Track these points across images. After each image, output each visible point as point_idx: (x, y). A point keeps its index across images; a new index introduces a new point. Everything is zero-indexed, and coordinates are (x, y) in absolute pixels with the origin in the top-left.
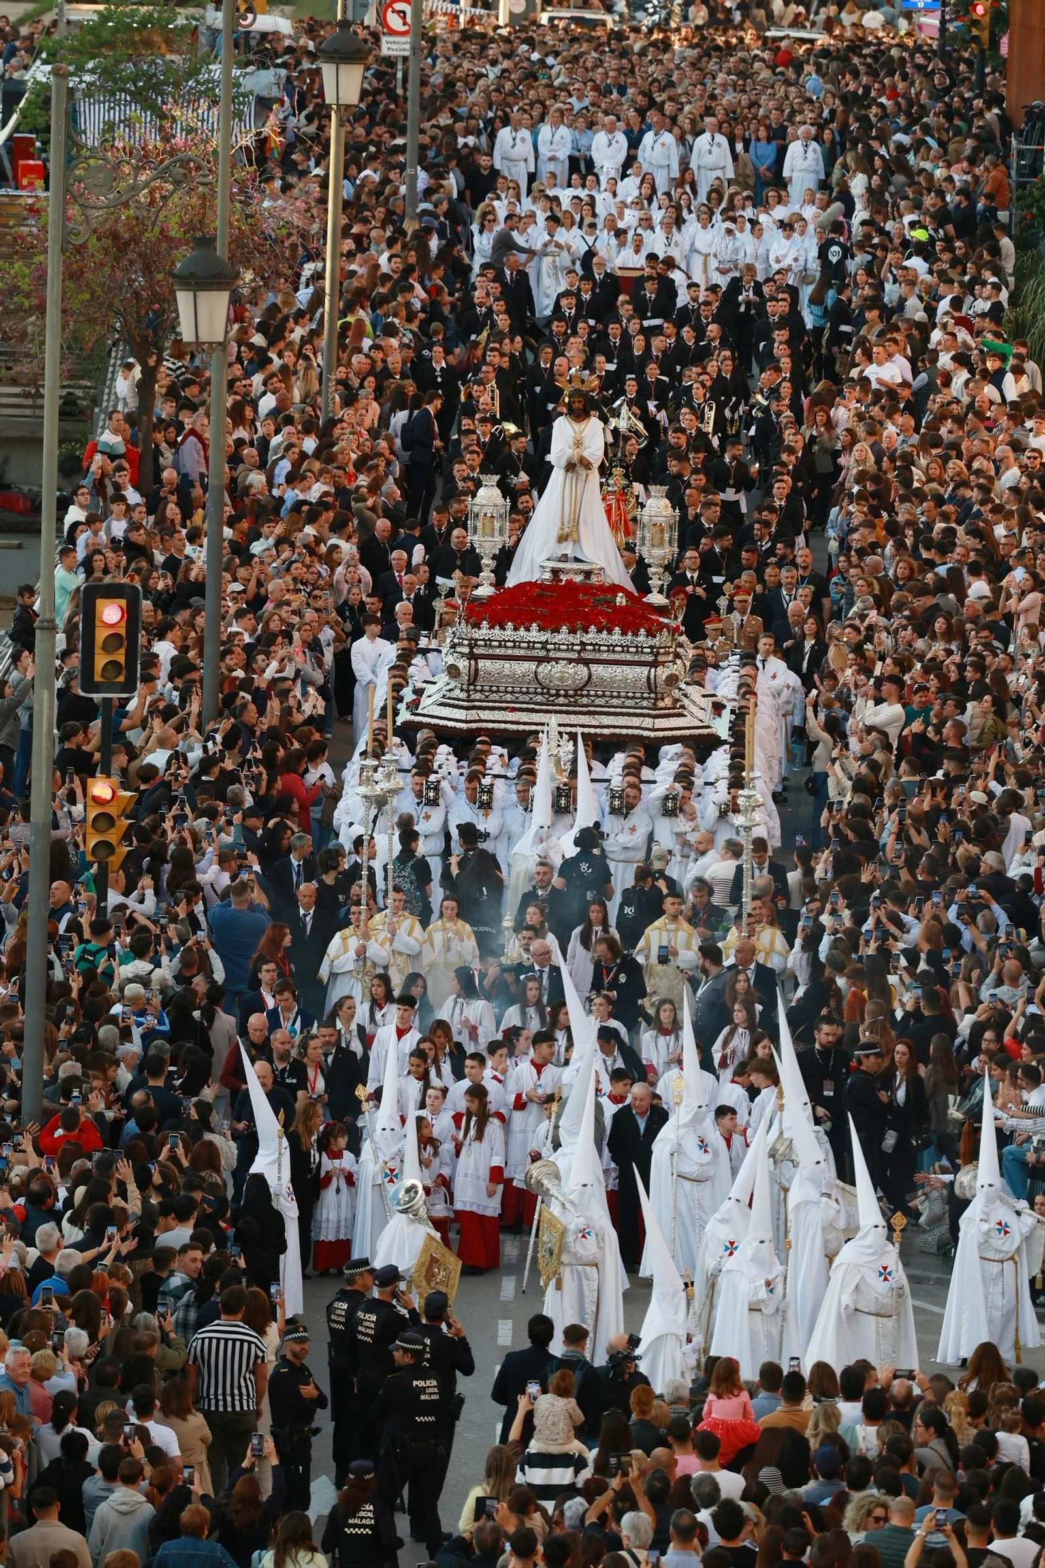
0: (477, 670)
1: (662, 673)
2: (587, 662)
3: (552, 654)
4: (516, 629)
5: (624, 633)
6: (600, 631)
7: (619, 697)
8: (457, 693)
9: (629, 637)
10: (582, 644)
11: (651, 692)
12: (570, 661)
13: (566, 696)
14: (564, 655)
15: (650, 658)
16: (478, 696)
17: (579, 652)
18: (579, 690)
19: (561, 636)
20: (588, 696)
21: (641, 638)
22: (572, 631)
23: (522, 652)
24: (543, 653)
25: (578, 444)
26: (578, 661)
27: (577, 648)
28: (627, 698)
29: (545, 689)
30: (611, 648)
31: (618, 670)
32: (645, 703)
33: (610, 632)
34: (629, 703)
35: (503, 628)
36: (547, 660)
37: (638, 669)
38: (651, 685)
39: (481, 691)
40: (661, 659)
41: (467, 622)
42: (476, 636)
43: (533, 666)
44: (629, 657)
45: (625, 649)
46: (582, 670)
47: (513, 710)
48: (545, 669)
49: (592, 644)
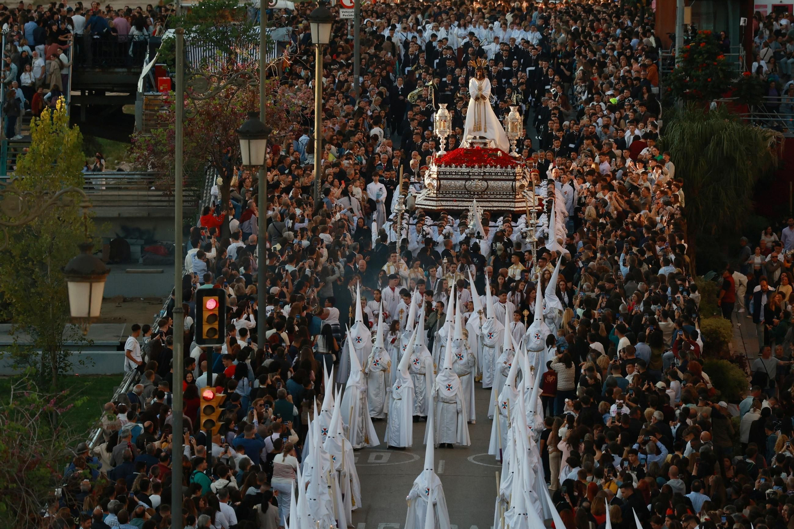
0: (440, 185)
1: (518, 184)
2: (486, 180)
3: (471, 177)
4: (456, 167)
5: (502, 167)
6: (491, 167)
7: (500, 194)
8: (432, 195)
9: (504, 169)
10: (484, 172)
11: (513, 192)
12: (479, 179)
13: (478, 195)
14: (477, 177)
15: (513, 178)
16: (441, 196)
17: (483, 176)
18: (483, 192)
19: (475, 169)
20: (487, 194)
21: (509, 169)
22: (480, 167)
23: (459, 177)
24: (468, 177)
25: (480, 89)
26: (483, 179)
27: (482, 174)
28: (503, 194)
29: (469, 192)
30: (496, 174)
31: (500, 183)
33: (496, 167)
34: (504, 196)
35: (451, 167)
36: (470, 179)
37: (508, 182)
38: (513, 189)
39: (442, 193)
40: (517, 178)
42: (439, 171)
43: (463, 182)
44: (504, 177)
45: (502, 174)
46: (484, 183)
47: (456, 201)
48: (468, 183)
49: (488, 172)
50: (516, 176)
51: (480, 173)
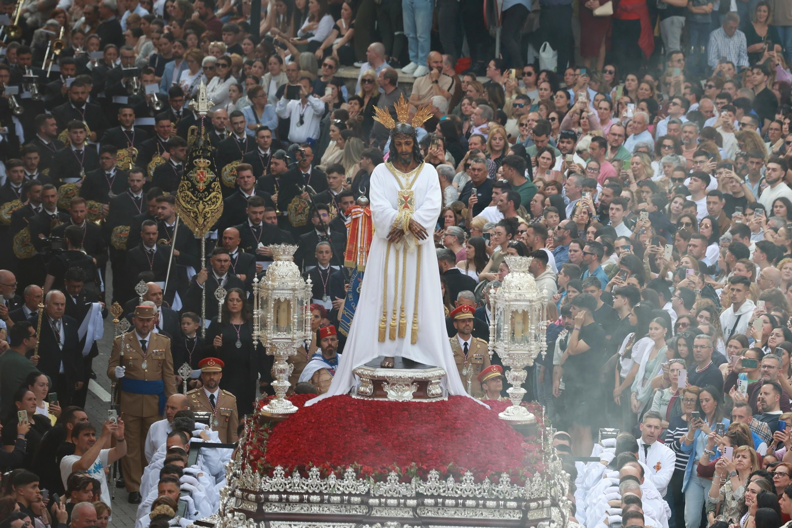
2: (425, 523)
3: (376, 513)
4: (324, 476)
5: (478, 480)
6: (444, 477)
9: (486, 485)
10: (419, 496)
12: (402, 522)
14: (393, 513)
15: (517, 516)
17: (414, 509)
19: (388, 486)
22: (405, 479)
23: (334, 510)
24: (362, 511)
25: (405, 202)
26: (414, 522)
27: (412, 502)
30: (460, 502)
35: (304, 475)
36: (370, 520)
40: (532, 515)
41: (254, 468)
42: (266, 487)
45: (481, 503)
49: (432, 496)
50: (528, 509)
51: (405, 497)
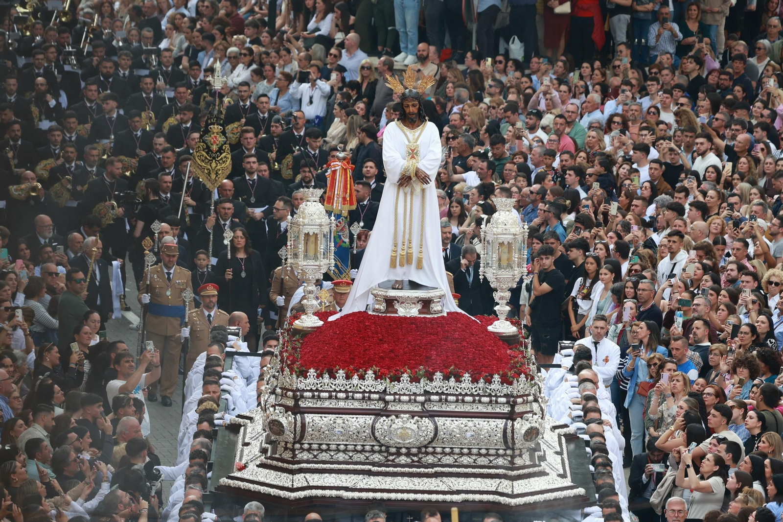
0: (303, 425)
1: (521, 425)
2: (432, 415)
3: (391, 407)
4: (348, 377)
5: (475, 380)
6: (446, 378)
7: (470, 454)
9: (481, 384)
10: (426, 393)
11: (508, 448)
12: (413, 414)
13: (408, 455)
14: (405, 407)
15: (506, 409)
16: (305, 456)
17: (423, 404)
18: (423, 449)
19: (401, 385)
20: (434, 453)
21: (495, 386)
22: (415, 379)
23: (356, 405)
24: (380, 406)
25: (413, 153)
26: (423, 414)
27: (421, 399)
28: (480, 455)
29: (385, 449)
30: (460, 398)
31: (470, 423)
32: (500, 461)
33: (458, 379)
34: (482, 461)
35: (333, 376)
36: (386, 413)
37: (492, 422)
38: (508, 439)
39: (309, 450)
40: (519, 408)
41: (291, 370)
42: (301, 386)
43: (369, 419)
44: (481, 409)
45: (477, 399)
46: (427, 425)
47: (348, 473)
48: (383, 423)
49: (437, 394)
51: (415, 394)
